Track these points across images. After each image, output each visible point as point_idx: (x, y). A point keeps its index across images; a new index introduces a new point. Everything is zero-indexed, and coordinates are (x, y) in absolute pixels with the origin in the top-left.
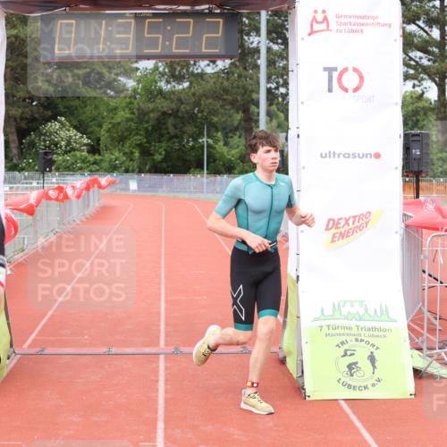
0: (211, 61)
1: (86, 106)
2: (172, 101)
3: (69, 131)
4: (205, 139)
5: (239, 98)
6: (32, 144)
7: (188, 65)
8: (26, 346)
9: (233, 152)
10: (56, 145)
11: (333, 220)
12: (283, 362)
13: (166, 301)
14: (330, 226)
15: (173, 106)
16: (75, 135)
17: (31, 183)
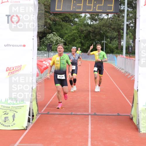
0: (107, 14)
1: (63, 29)
2: (93, 28)
3: (57, 37)
4: (104, 41)
5: (116, 27)
6: (44, 42)
7: (98, 15)
9: (114, 46)
10: (52, 42)
12: (132, 119)
13: (91, 97)
15: (93, 30)
16: (59, 39)
17: (44, 55)
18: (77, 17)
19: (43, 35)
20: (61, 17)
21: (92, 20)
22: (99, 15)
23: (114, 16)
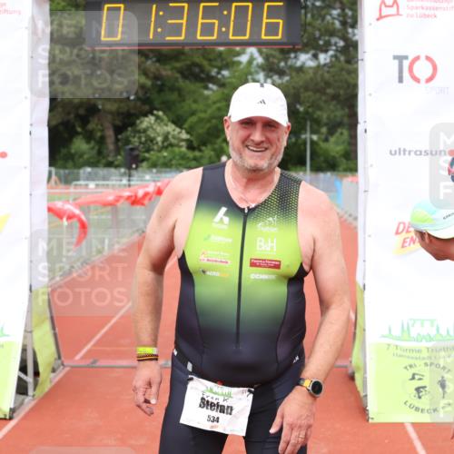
1: (184, 100)
3: (167, 125)
4: (308, 135)
5: (342, 92)
6: (127, 142)
8: (78, 357)
9: (338, 148)
10: (152, 141)
11: (404, 224)
14: (401, 230)
16: (174, 130)
17: (121, 180)
18: (227, 66)
19: (126, 121)
20: (178, 65)
21: (271, 74)
22: (290, 58)
23: (334, 59)
